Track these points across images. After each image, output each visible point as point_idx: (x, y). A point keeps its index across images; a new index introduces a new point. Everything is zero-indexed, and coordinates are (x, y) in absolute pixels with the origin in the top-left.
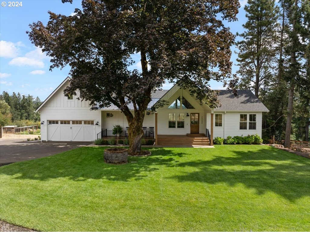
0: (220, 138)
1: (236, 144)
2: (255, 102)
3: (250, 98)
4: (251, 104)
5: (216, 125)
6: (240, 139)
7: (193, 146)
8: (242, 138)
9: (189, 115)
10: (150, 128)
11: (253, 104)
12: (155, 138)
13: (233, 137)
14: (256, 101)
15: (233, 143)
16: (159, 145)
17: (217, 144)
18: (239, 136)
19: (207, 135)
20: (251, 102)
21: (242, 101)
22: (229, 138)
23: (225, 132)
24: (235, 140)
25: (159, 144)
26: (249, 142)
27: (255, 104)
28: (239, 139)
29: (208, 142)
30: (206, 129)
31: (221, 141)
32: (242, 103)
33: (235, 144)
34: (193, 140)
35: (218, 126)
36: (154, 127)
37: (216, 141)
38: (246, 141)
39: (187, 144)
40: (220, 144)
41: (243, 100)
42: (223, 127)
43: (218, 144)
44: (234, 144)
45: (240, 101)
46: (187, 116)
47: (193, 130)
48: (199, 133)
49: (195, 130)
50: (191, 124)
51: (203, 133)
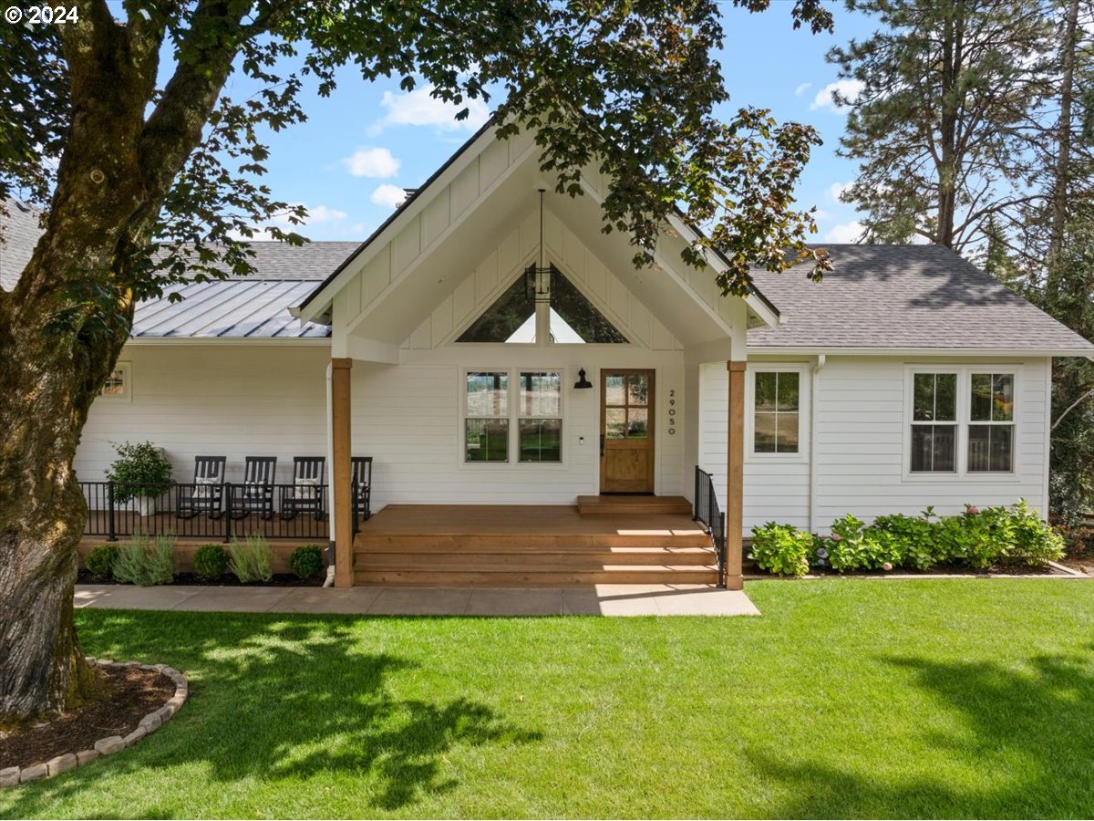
0: (790, 529)
1: (898, 569)
2: (994, 302)
3: (954, 280)
4: (969, 310)
5: (763, 445)
6: (920, 535)
7: (602, 590)
8: (933, 531)
9: (588, 379)
10: (302, 460)
11: (981, 310)
12: (332, 538)
13: (869, 522)
14: (995, 294)
15: (872, 562)
16: (368, 583)
17: (767, 572)
18: (907, 515)
19: (704, 513)
20: (970, 302)
21: (914, 296)
22: (844, 529)
23: (817, 490)
24: (885, 547)
25: (362, 576)
26: (977, 558)
27: (994, 309)
28: (910, 535)
29: (705, 559)
30: (698, 470)
31: (796, 549)
32: (915, 303)
33: (890, 572)
34: (606, 548)
35: (772, 450)
36: (323, 459)
37: (762, 553)
38: (956, 546)
39: (561, 578)
40: (788, 573)
41: (921, 291)
42: (806, 460)
43: (776, 575)
44: (881, 572)
45: (901, 297)
46: (578, 386)
47: (618, 476)
48: (652, 494)
49: (628, 477)
50: (602, 436)
51: (681, 495)
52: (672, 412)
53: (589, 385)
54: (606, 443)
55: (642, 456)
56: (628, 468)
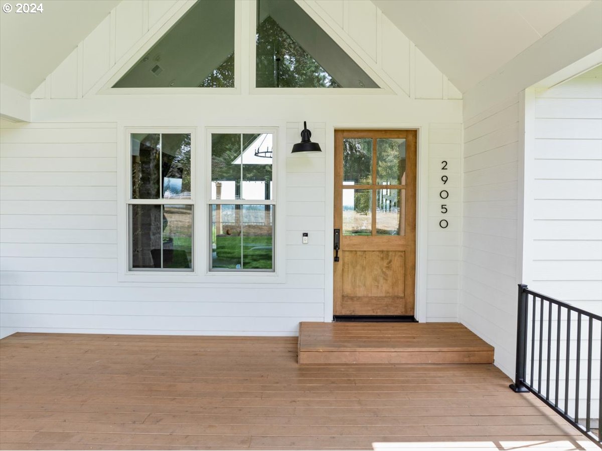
46: (298, 148)
47: (361, 292)
48: (411, 319)
49: (375, 293)
50: (337, 232)
51: (458, 321)
52: (444, 195)
53: (316, 148)
54: (343, 243)
55: (397, 262)
56: (376, 279)
